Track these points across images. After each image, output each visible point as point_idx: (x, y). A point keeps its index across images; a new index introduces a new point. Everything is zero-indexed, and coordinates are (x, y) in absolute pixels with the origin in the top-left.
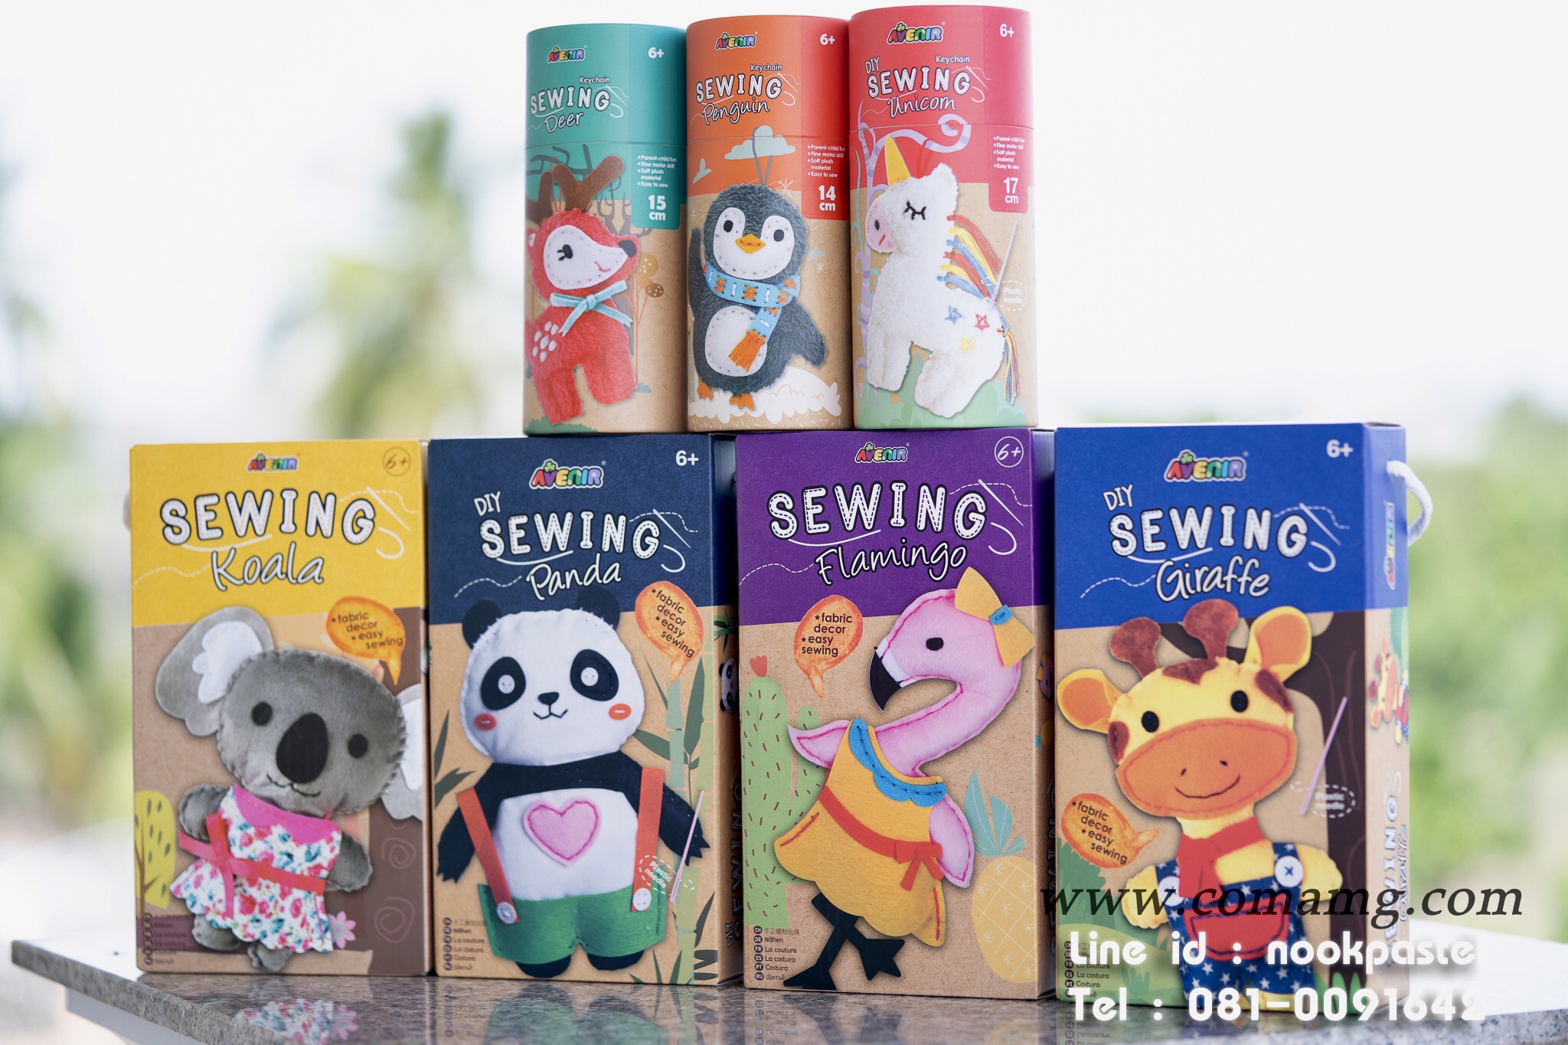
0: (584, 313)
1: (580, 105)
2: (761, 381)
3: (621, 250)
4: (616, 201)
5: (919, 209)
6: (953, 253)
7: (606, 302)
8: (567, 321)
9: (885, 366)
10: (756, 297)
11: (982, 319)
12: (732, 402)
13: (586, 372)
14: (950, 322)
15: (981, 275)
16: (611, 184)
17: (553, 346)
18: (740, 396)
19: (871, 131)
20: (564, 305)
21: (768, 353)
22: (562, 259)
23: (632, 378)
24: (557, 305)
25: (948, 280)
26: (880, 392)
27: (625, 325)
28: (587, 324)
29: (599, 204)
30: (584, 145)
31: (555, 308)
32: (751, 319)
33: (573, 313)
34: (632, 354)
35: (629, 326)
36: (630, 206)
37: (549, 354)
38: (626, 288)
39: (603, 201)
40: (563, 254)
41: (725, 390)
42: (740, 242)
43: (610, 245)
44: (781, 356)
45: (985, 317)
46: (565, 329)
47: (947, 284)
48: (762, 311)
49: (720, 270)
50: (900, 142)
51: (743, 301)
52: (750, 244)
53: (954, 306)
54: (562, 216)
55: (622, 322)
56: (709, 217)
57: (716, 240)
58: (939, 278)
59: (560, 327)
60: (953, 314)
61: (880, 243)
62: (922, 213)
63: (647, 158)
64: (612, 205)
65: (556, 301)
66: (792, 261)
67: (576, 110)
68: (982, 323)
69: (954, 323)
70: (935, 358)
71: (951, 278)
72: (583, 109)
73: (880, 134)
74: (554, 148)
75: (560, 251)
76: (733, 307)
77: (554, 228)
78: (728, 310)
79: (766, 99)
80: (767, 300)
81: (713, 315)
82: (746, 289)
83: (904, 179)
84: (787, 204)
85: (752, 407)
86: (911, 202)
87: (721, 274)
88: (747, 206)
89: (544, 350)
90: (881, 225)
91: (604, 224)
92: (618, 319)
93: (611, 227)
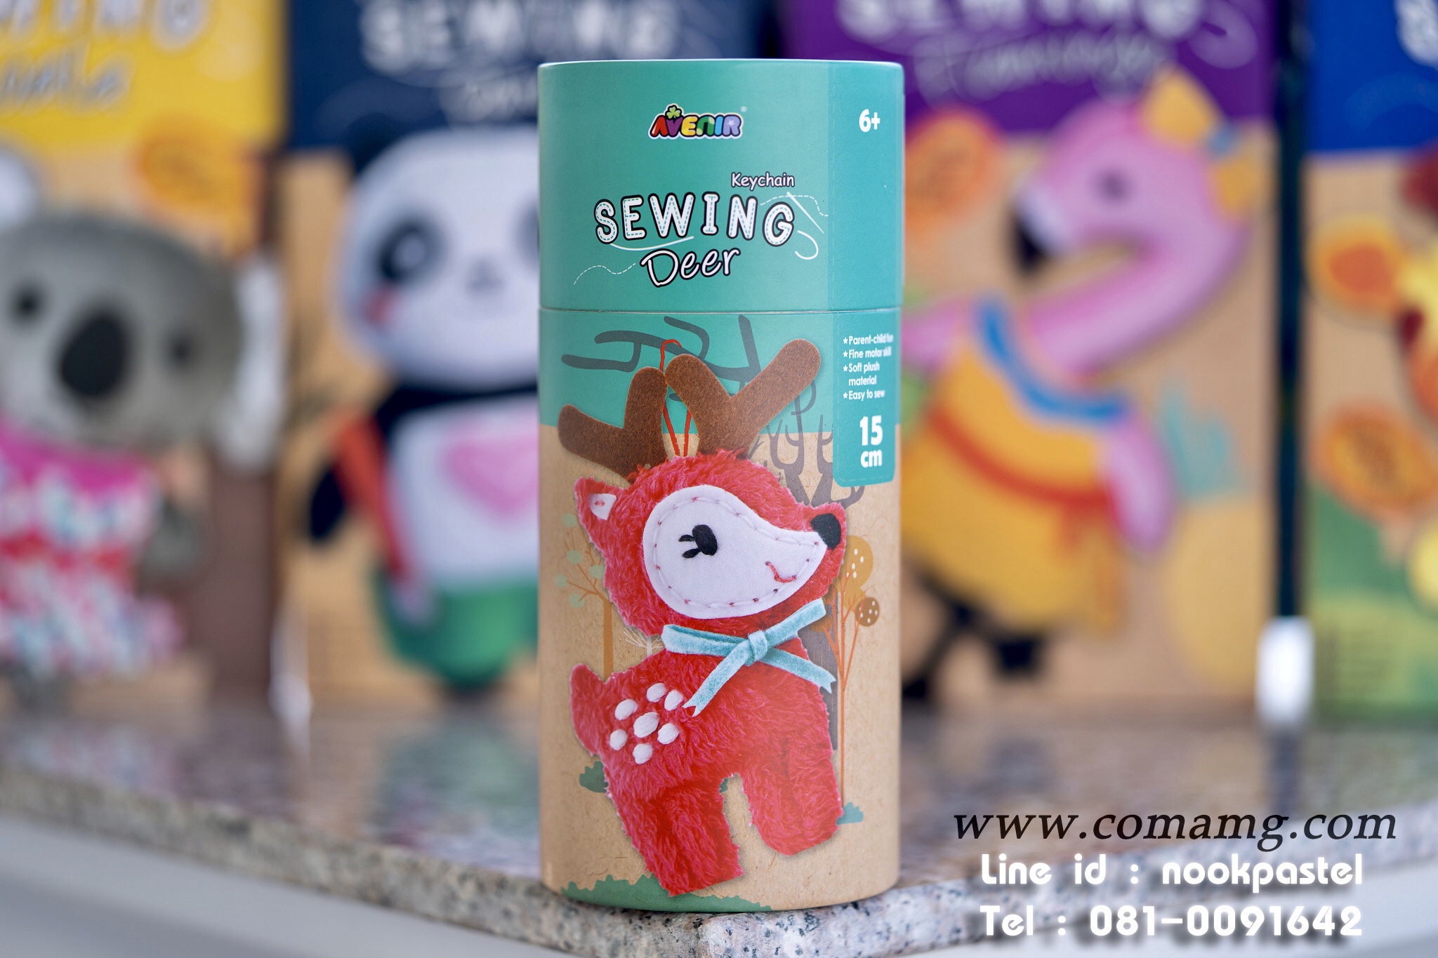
0: (744, 667)
1: (733, 232)
3: (815, 536)
4: (806, 435)
7: (788, 645)
8: (705, 684)
13: (748, 790)
16: (797, 400)
17: (668, 734)
20: (697, 651)
22: (690, 554)
23: (835, 796)
24: (680, 650)
27: (823, 689)
28: (750, 691)
29: (774, 441)
30: (742, 318)
31: (675, 655)
33: (719, 667)
34: (835, 748)
35: (829, 690)
36: (831, 444)
37: (659, 749)
38: (824, 612)
39: (782, 436)
40: (693, 545)
43: (796, 528)
46: (699, 701)
54: (691, 464)
55: (818, 683)
59: (688, 697)
63: (858, 341)
64: (800, 444)
65: (674, 640)
67: (721, 243)
72: (739, 242)
74: (669, 320)
75: (685, 538)
77: (672, 489)
89: (644, 740)
91: (784, 483)
92: (812, 679)
93: (799, 490)
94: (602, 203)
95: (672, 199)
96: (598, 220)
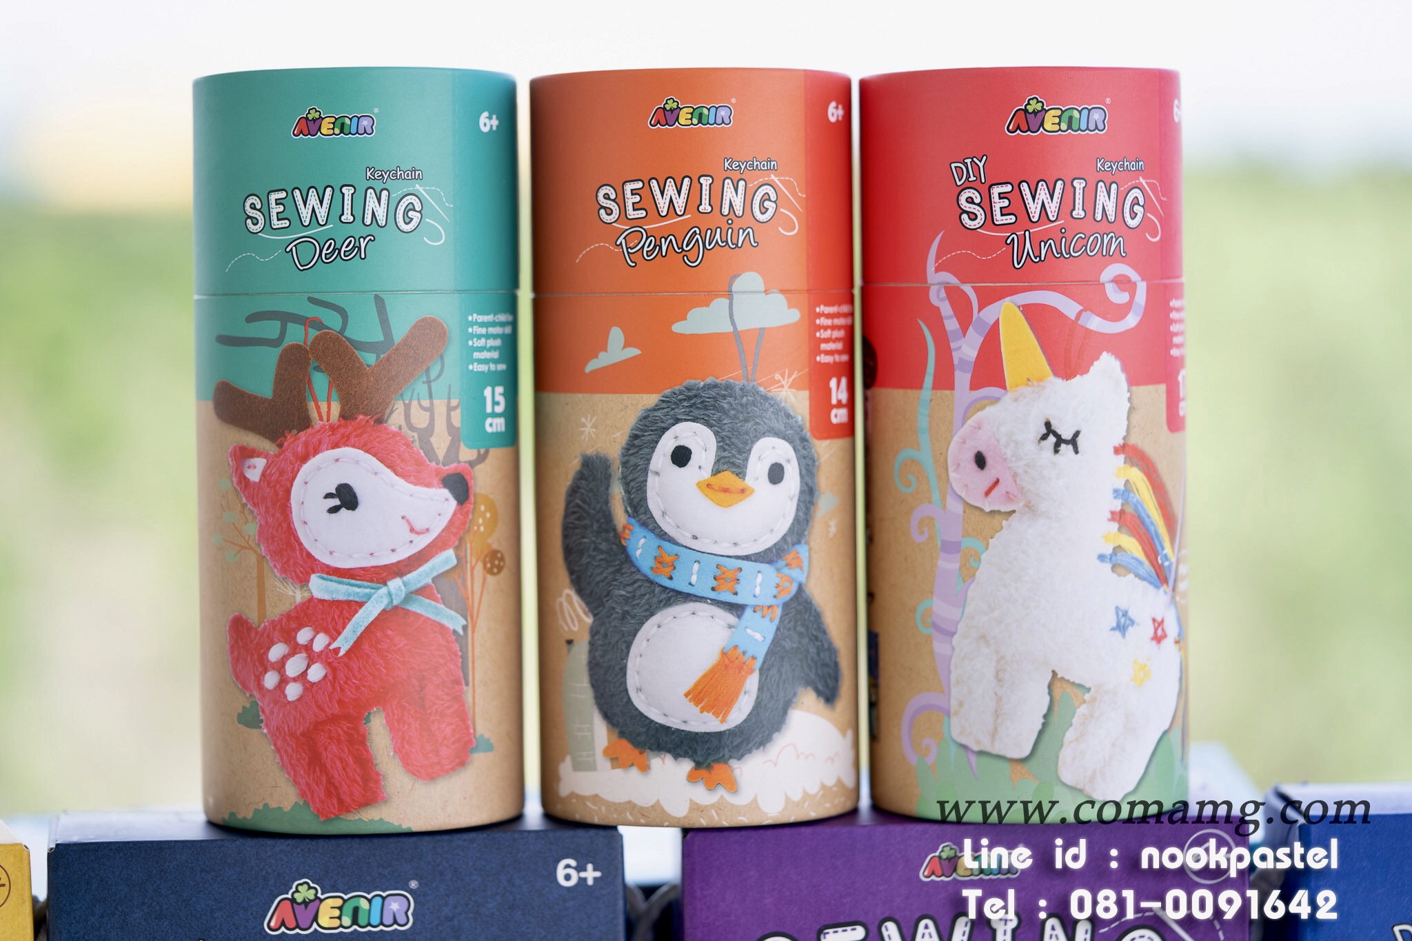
0: (384, 612)
1: (368, 221)
2: (748, 740)
3: (445, 493)
4: (436, 402)
5: (1067, 435)
6: (1122, 512)
7: (423, 591)
8: (349, 627)
9: (997, 714)
10: (738, 588)
11: (1159, 625)
12: (692, 778)
13: (390, 723)
14: (1117, 634)
15: (1159, 548)
16: (428, 370)
17: (316, 673)
18: (709, 767)
19: (968, 289)
20: (341, 597)
21: (760, 689)
22: (333, 510)
23: (467, 728)
24: (327, 597)
25: (1115, 560)
26: (985, 760)
27: (455, 632)
28: (390, 632)
29: (407, 408)
30: (377, 298)
31: (322, 601)
32: (730, 627)
33: (361, 612)
34: (467, 684)
35: (461, 632)
36: (459, 411)
37: (309, 687)
38: (455, 562)
39: (415, 403)
40: (336, 502)
41: (676, 756)
42: (707, 487)
43: (428, 485)
44: (782, 694)
45: (1162, 621)
46: (344, 642)
47: (1114, 568)
48: (748, 613)
49: (663, 535)
50: (1030, 312)
51: (713, 595)
52: (726, 490)
53: (1123, 607)
54: (333, 429)
55: (450, 625)
56: (635, 437)
57: (652, 481)
58: (1101, 558)
59: (334, 639)
60: (1123, 620)
61: (987, 493)
62: (1073, 442)
63: (481, 318)
64: (430, 410)
65: (320, 587)
66: (797, 520)
67: (357, 230)
68: (1159, 632)
69: (1124, 635)
70: (1094, 699)
71: (1119, 556)
72: (374, 229)
73: (987, 298)
74: (312, 300)
75: (329, 496)
76: (691, 606)
77: (316, 451)
78: (682, 610)
79: (752, 223)
80: (758, 591)
81: (647, 618)
82: (718, 573)
83: (1041, 380)
84: (788, 416)
85: (733, 787)
86: (1053, 422)
87: (666, 545)
88: (720, 420)
89: (295, 680)
90: (989, 461)
91: (417, 445)
92: (445, 622)
93: (430, 451)
94: (251, 197)
95: (313, 192)
96: (247, 212)
